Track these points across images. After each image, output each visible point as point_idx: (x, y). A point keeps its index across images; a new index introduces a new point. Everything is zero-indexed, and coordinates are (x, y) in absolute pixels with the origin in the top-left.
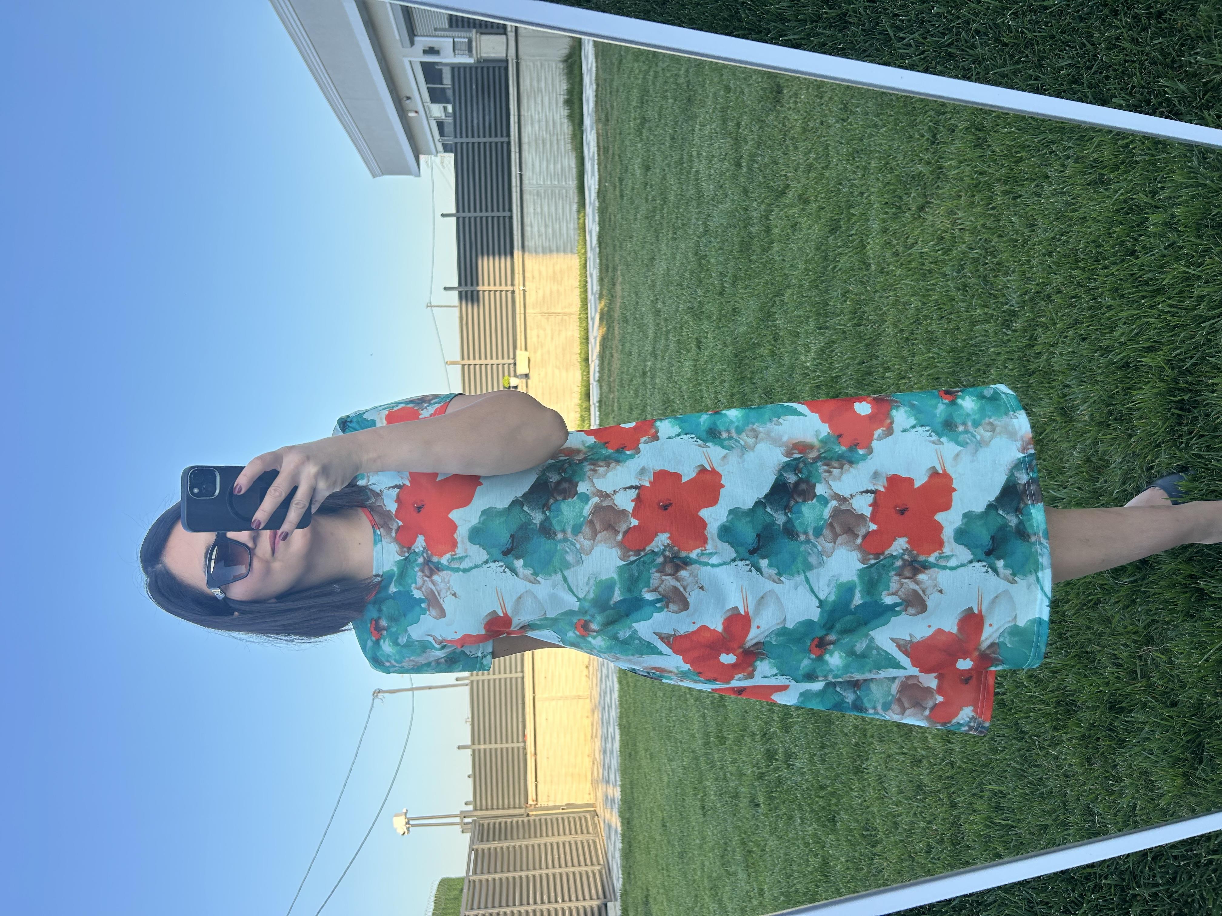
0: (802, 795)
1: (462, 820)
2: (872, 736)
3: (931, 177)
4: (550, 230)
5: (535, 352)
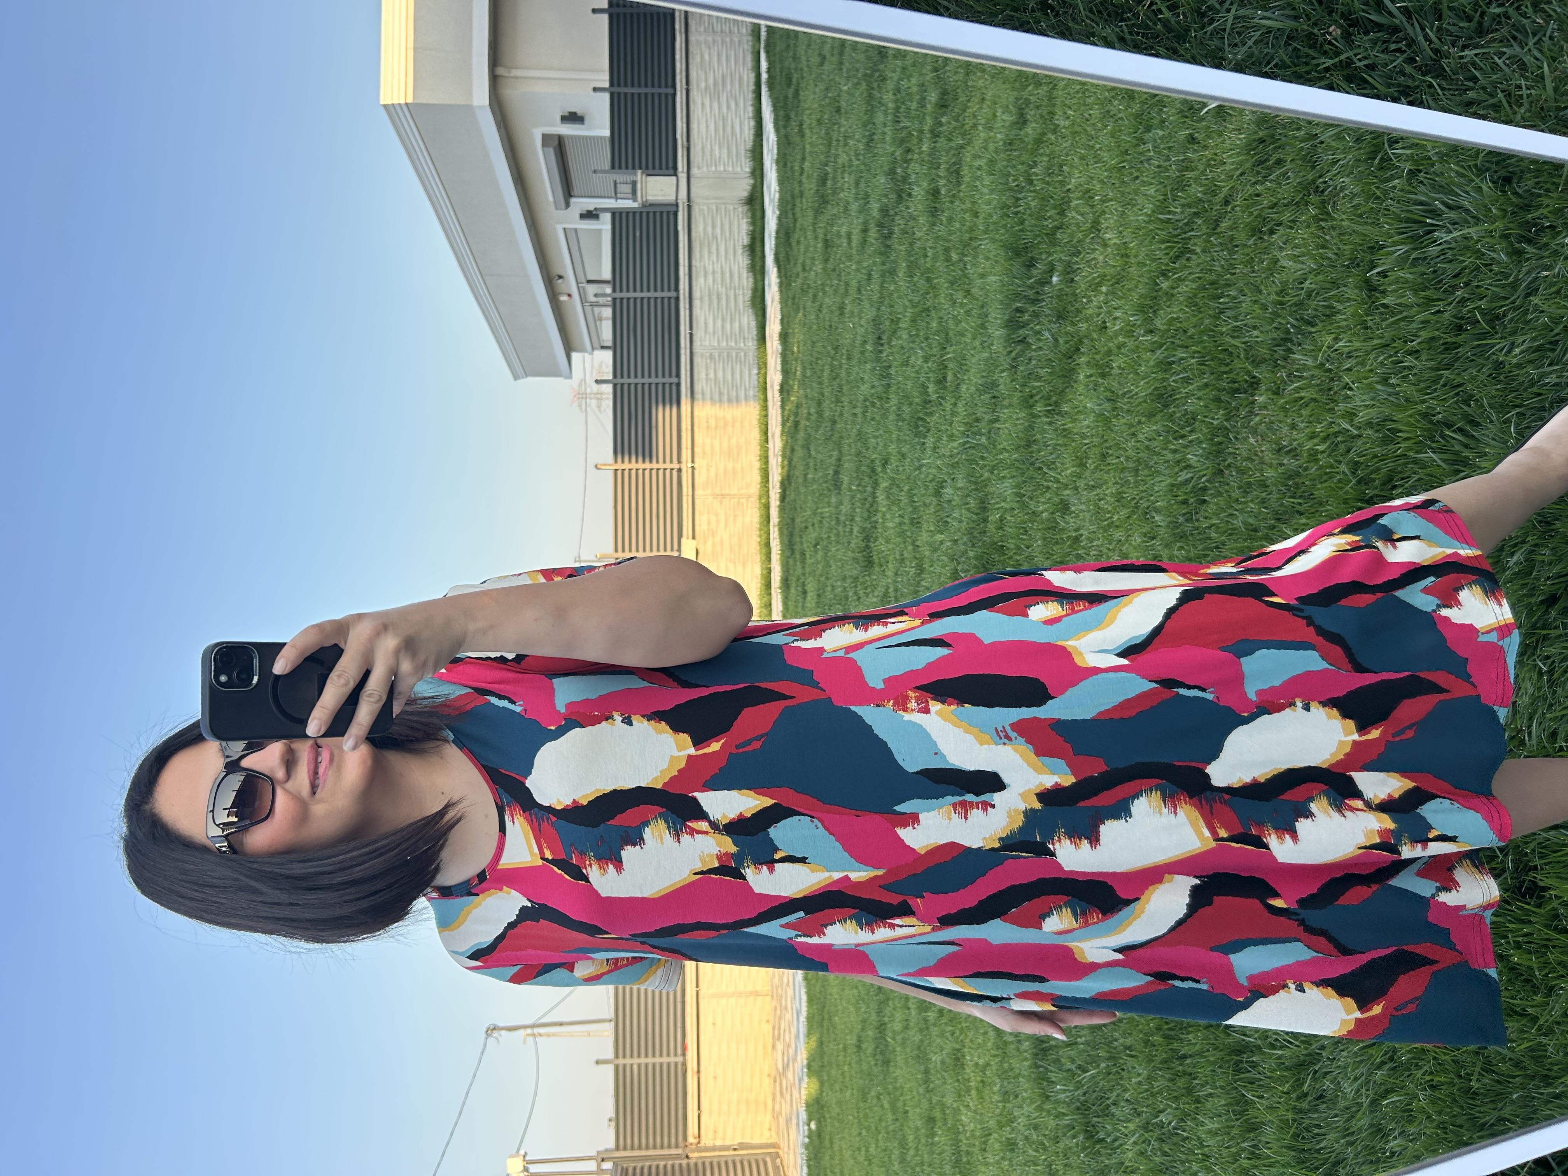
5: (705, 543)
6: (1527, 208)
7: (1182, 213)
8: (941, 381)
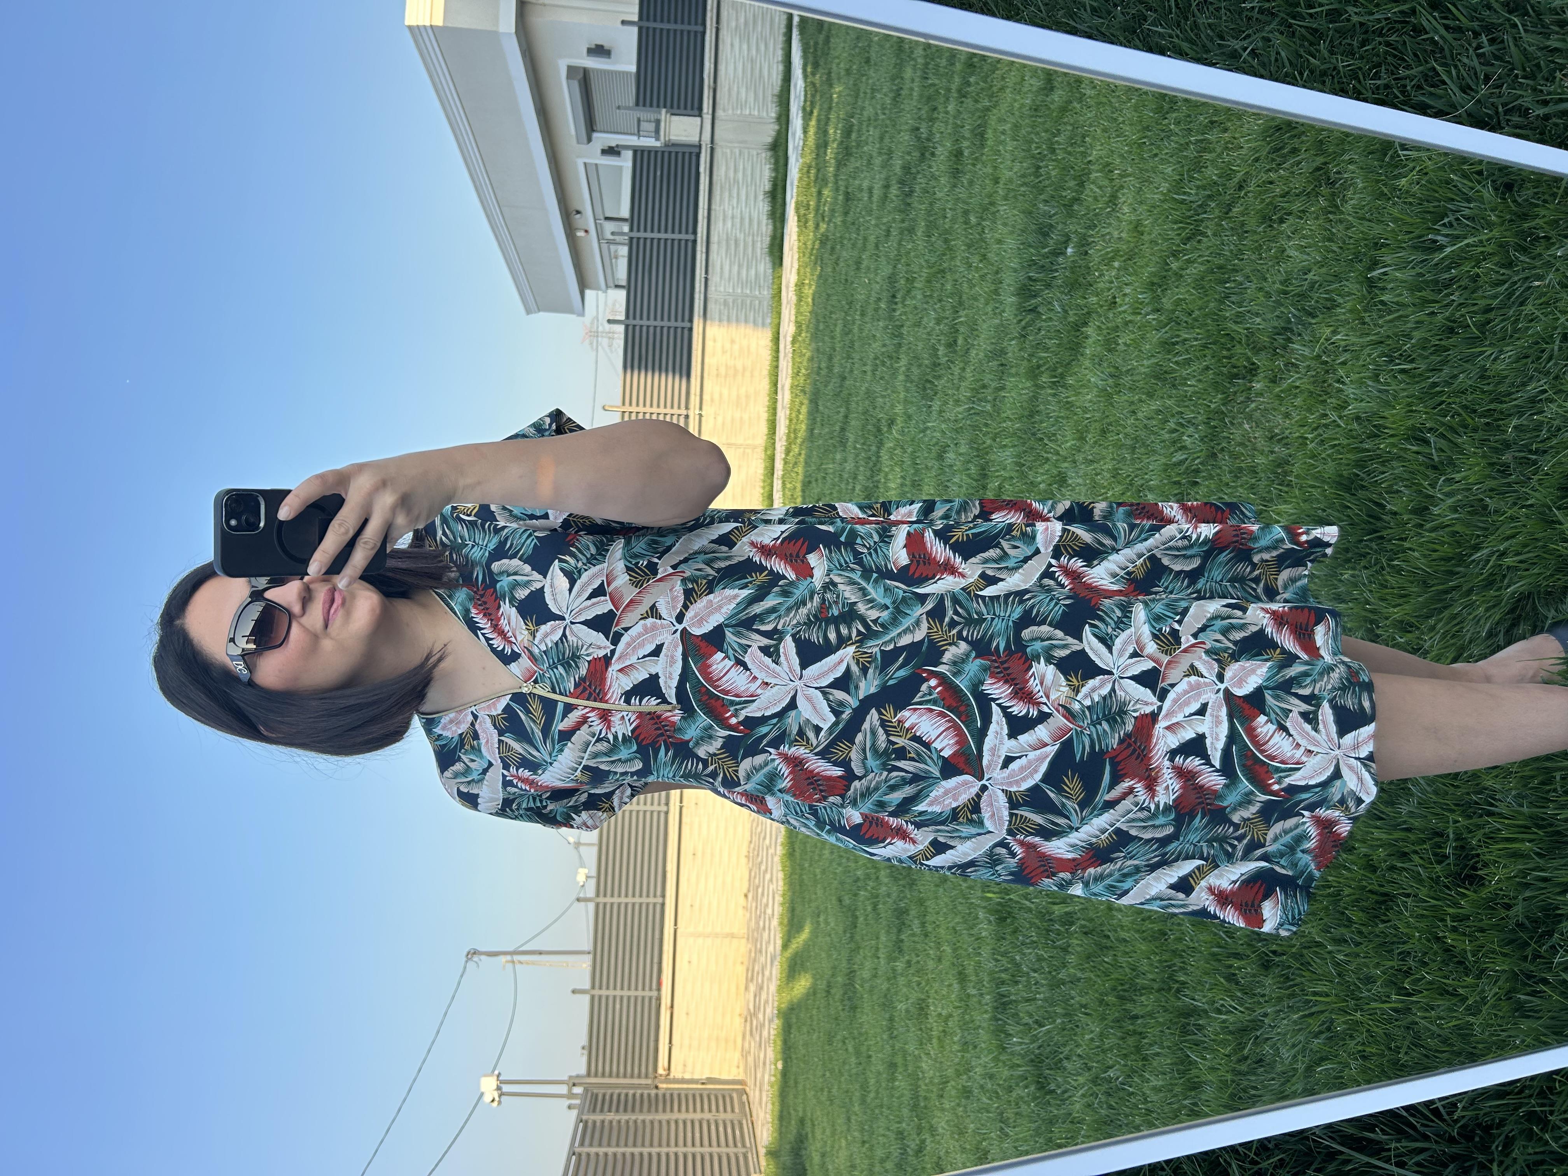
6: (1524, 217)
7: (1197, 194)
8: (951, 345)
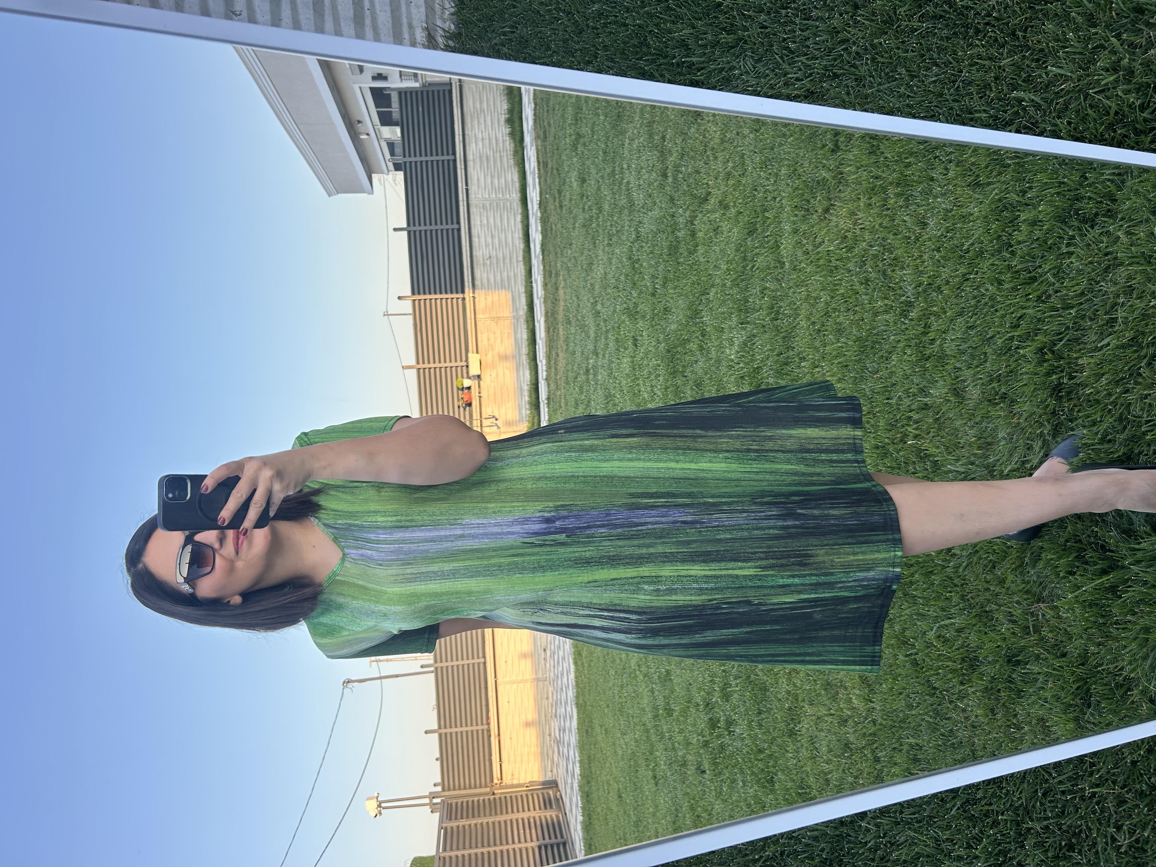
0: (743, 759)
1: (431, 801)
2: (804, 701)
3: (834, 182)
4: (496, 240)
5: (486, 355)
